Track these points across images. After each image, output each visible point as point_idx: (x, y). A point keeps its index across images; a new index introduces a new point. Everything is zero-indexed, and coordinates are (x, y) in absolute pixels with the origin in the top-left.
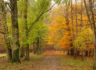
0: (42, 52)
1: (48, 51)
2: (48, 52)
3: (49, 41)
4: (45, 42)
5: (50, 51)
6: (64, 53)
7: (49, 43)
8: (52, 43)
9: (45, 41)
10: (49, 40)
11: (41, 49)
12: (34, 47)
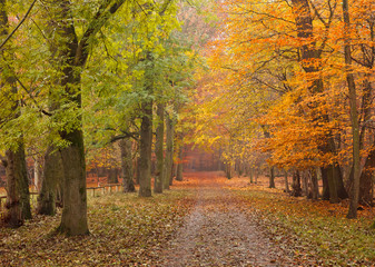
0: (165, 182)
1: (192, 177)
2: (191, 181)
3: (200, 127)
4: (181, 136)
5: (203, 178)
6: (272, 185)
7: (198, 140)
8: (212, 141)
9: (180, 130)
10: (200, 122)
11: (160, 166)
12: (124, 155)
